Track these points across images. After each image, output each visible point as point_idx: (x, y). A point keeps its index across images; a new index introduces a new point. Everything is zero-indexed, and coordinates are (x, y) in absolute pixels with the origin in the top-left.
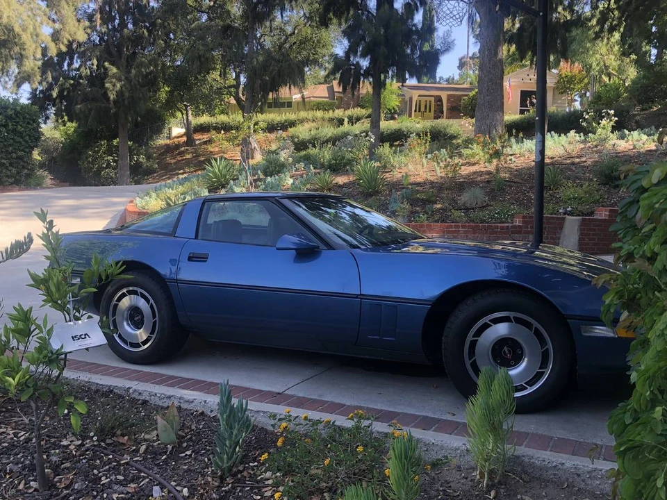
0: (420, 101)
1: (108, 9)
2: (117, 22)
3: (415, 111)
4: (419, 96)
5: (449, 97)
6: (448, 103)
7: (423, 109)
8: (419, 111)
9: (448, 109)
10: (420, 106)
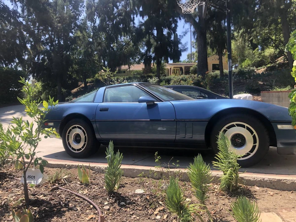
0: (174, 69)
1: (53, 37)
2: (57, 42)
3: (173, 73)
4: (174, 67)
5: (185, 67)
6: (185, 69)
7: (175, 72)
8: (174, 73)
9: (185, 72)
10: (174, 71)
